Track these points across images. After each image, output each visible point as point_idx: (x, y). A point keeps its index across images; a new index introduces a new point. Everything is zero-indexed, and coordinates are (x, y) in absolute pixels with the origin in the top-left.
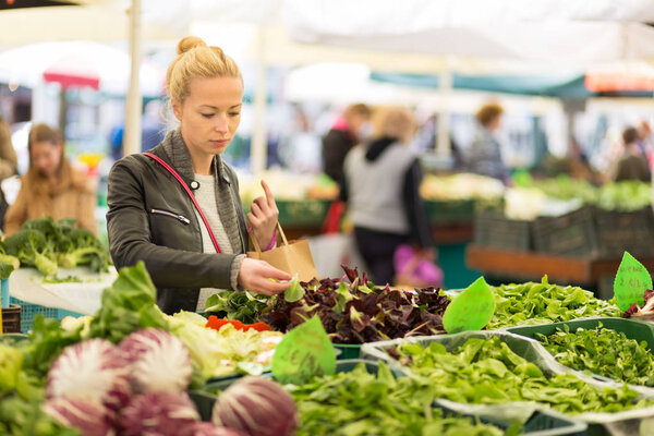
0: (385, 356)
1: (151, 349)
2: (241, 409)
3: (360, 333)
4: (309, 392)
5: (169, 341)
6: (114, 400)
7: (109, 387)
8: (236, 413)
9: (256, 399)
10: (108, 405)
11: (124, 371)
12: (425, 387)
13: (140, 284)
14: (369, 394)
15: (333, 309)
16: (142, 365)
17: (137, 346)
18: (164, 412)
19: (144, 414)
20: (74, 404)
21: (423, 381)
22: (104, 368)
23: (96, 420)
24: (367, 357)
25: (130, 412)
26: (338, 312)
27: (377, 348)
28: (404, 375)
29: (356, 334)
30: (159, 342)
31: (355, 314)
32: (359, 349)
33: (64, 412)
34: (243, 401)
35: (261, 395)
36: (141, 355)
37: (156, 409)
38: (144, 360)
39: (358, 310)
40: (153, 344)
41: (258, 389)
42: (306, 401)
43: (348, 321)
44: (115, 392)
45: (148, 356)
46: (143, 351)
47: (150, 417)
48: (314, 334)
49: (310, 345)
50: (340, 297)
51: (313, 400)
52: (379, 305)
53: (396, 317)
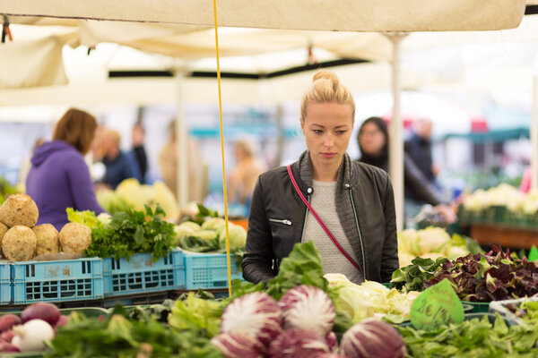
0: (504, 310)
1: (301, 300)
2: (357, 342)
3: (493, 294)
4: (434, 335)
5: (315, 295)
6: (266, 335)
7: (262, 326)
8: (353, 345)
9: (368, 335)
10: (261, 339)
11: (276, 315)
12: (529, 333)
13: (309, 255)
14: (474, 336)
15: (474, 276)
16: (293, 311)
17: (291, 298)
18: (299, 343)
19: (284, 345)
20: (233, 338)
21: (528, 328)
22: (258, 312)
23: (247, 349)
24: (493, 311)
25: (275, 344)
26: (478, 278)
27: (503, 305)
28: (517, 324)
29: (490, 294)
30: (307, 295)
31: (490, 279)
32: (488, 306)
33: (225, 343)
34: (359, 336)
35: (373, 332)
36: (294, 304)
37: (293, 341)
38: (294, 307)
39: (492, 276)
40: (303, 296)
41: (371, 328)
42: (430, 342)
43: (484, 285)
44: (265, 330)
45: (298, 305)
46: (295, 301)
47: (288, 347)
48: (445, 292)
49: (442, 301)
50: (480, 267)
51: (436, 341)
52: (514, 273)
53: (527, 282)
